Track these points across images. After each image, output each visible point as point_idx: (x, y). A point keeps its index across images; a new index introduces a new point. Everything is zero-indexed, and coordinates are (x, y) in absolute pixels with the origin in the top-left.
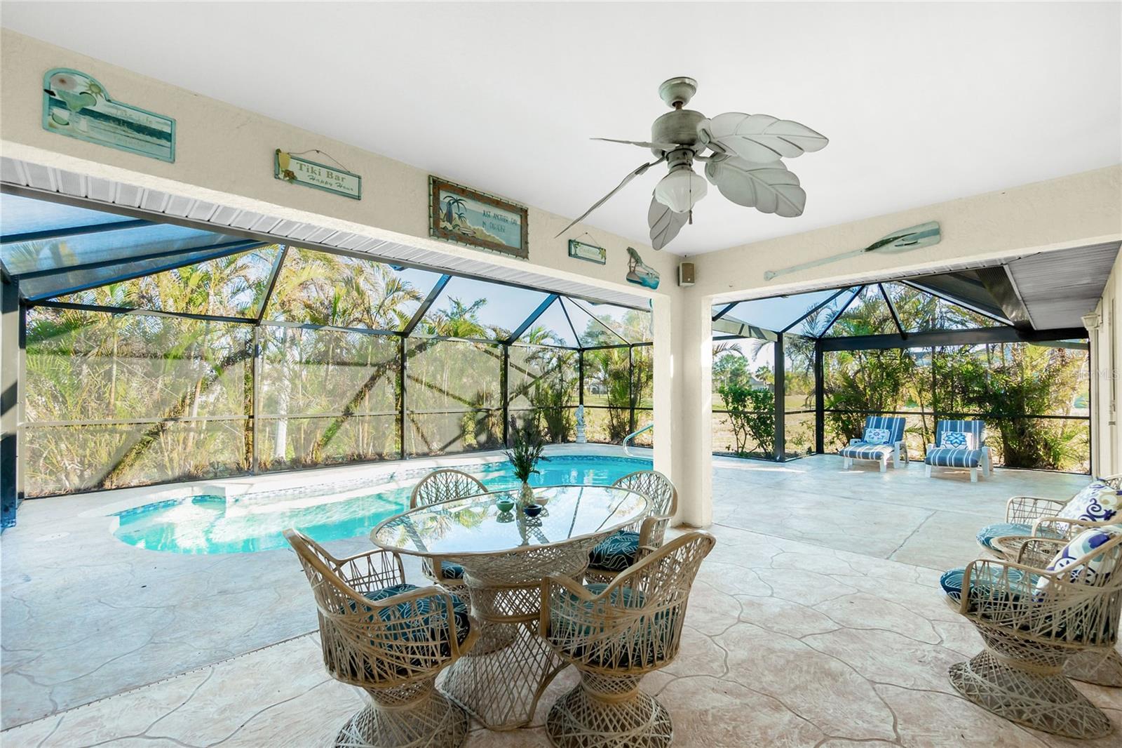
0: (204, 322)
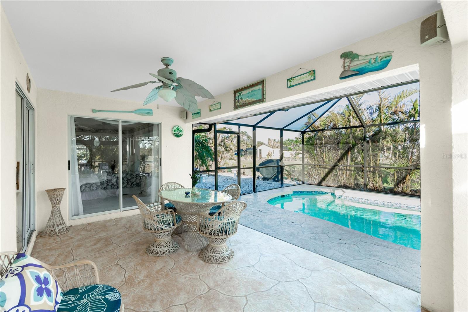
0: (350, 129)
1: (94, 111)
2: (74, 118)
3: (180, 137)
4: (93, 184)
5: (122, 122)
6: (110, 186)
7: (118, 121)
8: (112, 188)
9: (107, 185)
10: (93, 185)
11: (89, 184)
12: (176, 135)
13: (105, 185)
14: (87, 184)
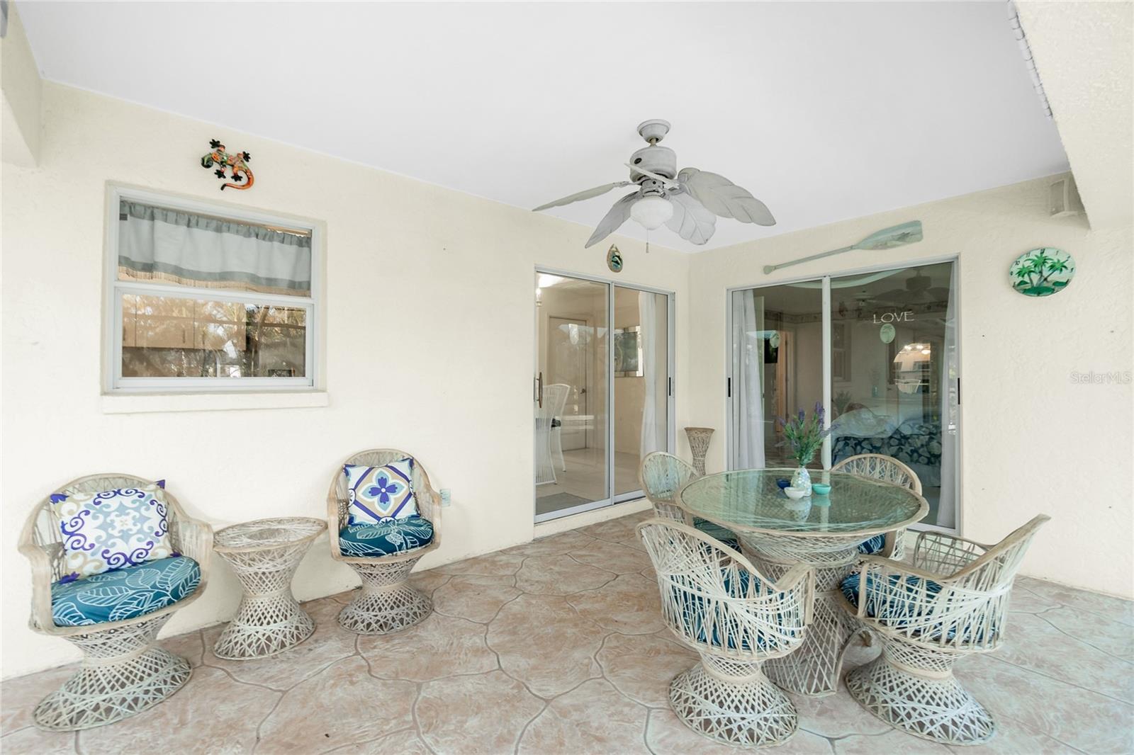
1: (768, 270)
2: (752, 291)
3: (1053, 291)
4: (863, 441)
5: (833, 280)
6: (907, 453)
7: (820, 281)
8: (912, 461)
9: (899, 449)
10: (863, 444)
11: (855, 439)
12: (1028, 286)
13: (893, 448)
14: (850, 438)
